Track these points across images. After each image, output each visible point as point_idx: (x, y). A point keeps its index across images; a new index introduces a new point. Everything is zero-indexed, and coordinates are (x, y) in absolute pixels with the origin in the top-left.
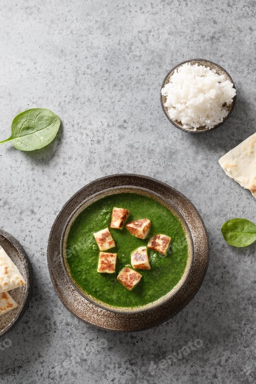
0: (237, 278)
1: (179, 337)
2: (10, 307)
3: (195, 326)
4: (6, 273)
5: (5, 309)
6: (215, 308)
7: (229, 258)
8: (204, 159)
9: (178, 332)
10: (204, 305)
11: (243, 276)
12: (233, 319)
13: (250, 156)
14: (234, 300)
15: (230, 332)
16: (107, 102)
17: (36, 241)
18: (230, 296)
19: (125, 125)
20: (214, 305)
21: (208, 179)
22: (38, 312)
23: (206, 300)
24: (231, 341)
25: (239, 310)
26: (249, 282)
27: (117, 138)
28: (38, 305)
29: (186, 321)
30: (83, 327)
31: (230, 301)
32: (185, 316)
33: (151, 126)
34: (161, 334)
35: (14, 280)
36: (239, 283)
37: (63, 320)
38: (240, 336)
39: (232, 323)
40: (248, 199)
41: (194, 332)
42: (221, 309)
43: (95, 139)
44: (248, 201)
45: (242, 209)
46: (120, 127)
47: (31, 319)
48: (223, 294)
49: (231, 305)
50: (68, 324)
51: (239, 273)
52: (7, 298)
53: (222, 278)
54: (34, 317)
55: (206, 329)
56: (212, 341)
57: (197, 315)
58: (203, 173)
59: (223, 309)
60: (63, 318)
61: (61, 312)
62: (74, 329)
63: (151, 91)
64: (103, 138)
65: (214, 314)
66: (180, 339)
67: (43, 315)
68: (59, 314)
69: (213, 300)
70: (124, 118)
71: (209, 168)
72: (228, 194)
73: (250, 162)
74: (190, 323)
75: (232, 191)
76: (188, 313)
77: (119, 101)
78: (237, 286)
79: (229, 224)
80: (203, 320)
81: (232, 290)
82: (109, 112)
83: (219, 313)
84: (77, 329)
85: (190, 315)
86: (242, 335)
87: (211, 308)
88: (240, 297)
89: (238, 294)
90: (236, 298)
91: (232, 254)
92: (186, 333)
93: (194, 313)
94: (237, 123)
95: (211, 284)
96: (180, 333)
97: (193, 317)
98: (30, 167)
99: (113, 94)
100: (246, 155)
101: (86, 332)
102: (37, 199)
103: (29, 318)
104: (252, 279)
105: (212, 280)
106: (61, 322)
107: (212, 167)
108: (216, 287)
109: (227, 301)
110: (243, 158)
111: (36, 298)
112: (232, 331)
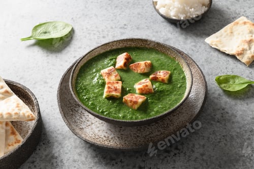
0: (236, 116)
1: (188, 164)
2: (18, 142)
3: (202, 155)
4: (18, 107)
5: (13, 145)
6: (220, 139)
7: (226, 102)
8: (192, 42)
9: (186, 161)
10: (209, 138)
11: (241, 114)
12: (239, 147)
13: (231, 35)
14: (238, 133)
15: (238, 157)
16: (110, 15)
17: (47, 101)
18: (233, 130)
19: (126, 27)
20: (219, 137)
21: (197, 54)
22: (45, 153)
23: (210, 134)
24: (241, 165)
25: (243, 140)
26: (249, 118)
27: (119, 34)
28: (45, 148)
29: (193, 152)
30: (91, 163)
31: (234, 134)
32: (192, 147)
33: (147, 26)
34: (169, 163)
35: (25, 112)
36: (239, 120)
37: (70, 158)
38: (249, 160)
39: (239, 151)
40: (235, 63)
41: (203, 160)
42: (226, 140)
43: (101, 36)
44: (235, 65)
45: (231, 70)
46: (121, 28)
47: (38, 159)
48: (225, 128)
49: (235, 137)
50: (75, 161)
51: (238, 113)
52: (16, 135)
53: (222, 117)
54: (41, 158)
55: (213, 157)
56: (222, 166)
57: (204, 146)
58: (192, 50)
59: (228, 140)
60: (70, 156)
61: (68, 152)
62: (81, 165)
63: (145, 8)
64: (108, 35)
65: (220, 144)
66: (189, 166)
67: (51, 155)
68: (66, 153)
69: (217, 134)
70: (125, 23)
71: (198, 47)
72: (217, 61)
73: (231, 39)
74: (197, 152)
75: (219, 59)
76: (194, 145)
77: (120, 14)
78: (238, 122)
79: (221, 78)
80: (210, 150)
81: (233, 125)
82: (112, 20)
83: (225, 144)
84: (83, 164)
85: (197, 146)
86: (251, 160)
87: (216, 140)
88: (242, 130)
89: (240, 128)
90: (239, 131)
91: (228, 100)
92: (195, 161)
93: (200, 145)
94: (216, 21)
95: (213, 122)
96: (188, 161)
97: (199, 148)
98: (46, 55)
99: (115, 11)
100: (227, 34)
101: (93, 166)
102: (50, 74)
103: (36, 159)
104: (251, 116)
105: (213, 119)
106: (69, 160)
107: (200, 46)
108: (218, 124)
109: (230, 133)
110: (225, 37)
111: (44, 142)
112: (240, 157)
